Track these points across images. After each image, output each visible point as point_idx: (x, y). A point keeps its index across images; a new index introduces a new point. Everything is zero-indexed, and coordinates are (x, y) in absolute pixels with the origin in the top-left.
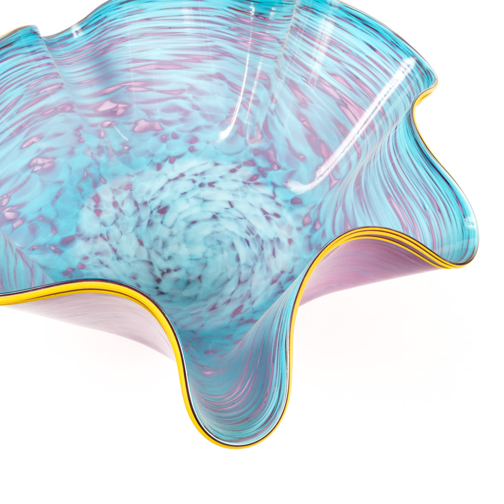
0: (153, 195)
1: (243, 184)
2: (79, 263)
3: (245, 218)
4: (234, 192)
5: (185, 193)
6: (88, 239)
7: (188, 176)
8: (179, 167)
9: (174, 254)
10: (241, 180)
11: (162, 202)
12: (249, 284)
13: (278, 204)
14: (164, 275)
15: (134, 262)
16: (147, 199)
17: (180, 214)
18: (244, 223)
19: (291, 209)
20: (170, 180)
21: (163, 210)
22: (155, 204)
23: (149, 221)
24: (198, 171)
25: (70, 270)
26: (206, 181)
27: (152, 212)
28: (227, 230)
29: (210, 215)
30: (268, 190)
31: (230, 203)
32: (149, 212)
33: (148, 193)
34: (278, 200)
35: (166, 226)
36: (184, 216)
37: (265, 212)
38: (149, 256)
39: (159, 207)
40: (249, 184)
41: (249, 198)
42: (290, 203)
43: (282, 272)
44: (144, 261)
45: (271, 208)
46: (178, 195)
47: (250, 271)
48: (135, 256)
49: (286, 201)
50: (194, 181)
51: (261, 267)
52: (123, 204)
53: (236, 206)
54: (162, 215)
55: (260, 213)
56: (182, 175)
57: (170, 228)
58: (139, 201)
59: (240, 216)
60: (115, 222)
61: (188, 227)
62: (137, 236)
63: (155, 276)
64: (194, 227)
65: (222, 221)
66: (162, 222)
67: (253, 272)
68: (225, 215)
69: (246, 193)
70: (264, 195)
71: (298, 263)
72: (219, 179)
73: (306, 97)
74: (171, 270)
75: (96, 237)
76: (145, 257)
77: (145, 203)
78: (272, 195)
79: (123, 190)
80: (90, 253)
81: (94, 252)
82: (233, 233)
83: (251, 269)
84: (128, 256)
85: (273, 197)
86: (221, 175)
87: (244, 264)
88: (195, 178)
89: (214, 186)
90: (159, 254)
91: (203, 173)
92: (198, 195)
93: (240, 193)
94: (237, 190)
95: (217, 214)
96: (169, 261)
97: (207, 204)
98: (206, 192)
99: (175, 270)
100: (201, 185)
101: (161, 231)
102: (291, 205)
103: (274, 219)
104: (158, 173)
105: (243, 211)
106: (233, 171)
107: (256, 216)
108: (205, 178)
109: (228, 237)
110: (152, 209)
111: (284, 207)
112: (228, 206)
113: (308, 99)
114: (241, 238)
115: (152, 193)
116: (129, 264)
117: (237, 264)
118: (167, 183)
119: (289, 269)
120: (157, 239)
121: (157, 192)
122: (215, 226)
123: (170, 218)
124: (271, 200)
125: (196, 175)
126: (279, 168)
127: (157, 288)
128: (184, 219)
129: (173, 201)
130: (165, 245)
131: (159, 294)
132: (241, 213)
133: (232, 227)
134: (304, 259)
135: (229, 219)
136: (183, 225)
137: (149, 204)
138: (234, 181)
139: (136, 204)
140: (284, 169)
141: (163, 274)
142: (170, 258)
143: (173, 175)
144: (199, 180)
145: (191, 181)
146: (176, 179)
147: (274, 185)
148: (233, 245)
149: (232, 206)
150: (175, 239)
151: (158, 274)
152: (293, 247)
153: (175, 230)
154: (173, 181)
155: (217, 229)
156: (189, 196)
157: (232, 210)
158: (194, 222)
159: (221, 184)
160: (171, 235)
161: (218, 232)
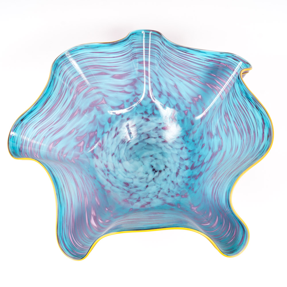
0: (123, 190)
1: (103, 151)
2: (177, 196)
3: (118, 146)
4: (107, 154)
5: (115, 177)
6: (163, 200)
7: (107, 177)
8: (105, 183)
9: (144, 173)
10: (101, 152)
11: (123, 186)
12: (149, 132)
13: (111, 130)
14: (156, 170)
15: (158, 184)
16: (126, 192)
17: (124, 177)
18: (120, 146)
19: (113, 123)
20: (112, 185)
21: (127, 184)
22: (125, 188)
23: (135, 188)
24: (102, 173)
25: (183, 197)
26: (106, 169)
27: (130, 188)
28: (124, 154)
29: (120, 164)
30: (106, 135)
31: (112, 155)
32: (131, 189)
33: (123, 192)
34: (109, 130)
35: (133, 181)
36: (125, 175)
37: (115, 136)
38: (151, 181)
39: (126, 186)
40: (103, 147)
41: (109, 146)
42: (110, 124)
43: (143, 118)
44: (154, 182)
45: (113, 133)
46: (117, 180)
47: (142, 135)
48: (155, 185)
49: (110, 125)
50: (108, 174)
51: (140, 130)
52: (136, 199)
53: (113, 152)
54: (129, 184)
55: (116, 138)
56: (107, 180)
57: (133, 179)
58: (129, 194)
59: (117, 148)
60: (146, 197)
61: (128, 172)
62: (146, 189)
63: (159, 174)
64: (128, 169)
65: (121, 157)
66: (132, 183)
67: (143, 133)
68: (118, 157)
69: (107, 148)
70: (108, 138)
71: (138, 112)
72: (103, 163)
73: (77, 109)
74: (153, 169)
75: (160, 199)
76: (153, 182)
77: (128, 192)
78: (107, 133)
79: (129, 202)
80: (169, 196)
81: (167, 196)
82: (125, 150)
83: (141, 135)
84: (157, 187)
85: (108, 132)
86: (101, 163)
87: (139, 140)
88: (106, 174)
89: (107, 165)
90: (147, 179)
91: (103, 171)
92: (113, 171)
93: (107, 151)
94: (106, 153)
95: (118, 160)
96: (148, 173)
97: (115, 166)
98: (111, 168)
99: (153, 167)
100: (108, 171)
101: (136, 182)
102: (112, 123)
103: (118, 130)
104: (111, 191)
105: (115, 147)
106: (97, 157)
107: (117, 140)
108: (105, 170)
109: (127, 152)
110: (129, 188)
111: (112, 126)
112: (114, 156)
113: (78, 109)
114: (127, 145)
115: (121, 191)
116: (160, 185)
117: (140, 143)
118: (114, 186)
119: (141, 115)
120: (141, 182)
121: (120, 189)
122: (124, 160)
123: (129, 181)
124: (110, 133)
125: (105, 174)
126: (97, 131)
127: (164, 170)
128: (126, 175)
129: (121, 181)
130: (141, 178)
131: (167, 167)
132: (116, 148)
133: (123, 151)
134: (136, 110)
135: (119, 154)
136: (128, 174)
137: (128, 190)
138: (102, 155)
139: (131, 195)
140: (97, 128)
141: (156, 172)
142: (147, 173)
143: (109, 185)
144: (107, 172)
145: (109, 176)
146: (110, 182)
147: (103, 133)
148: (131, 149)
149: (114, 154)
150: (136, 175)
151: (157, 174)
152: (131, 117)
153: (133, 177)
154: (112, 184)
155: (125, 158)
156: (115, 175)
157: (115, 154)
158: (125, 170)
159: (105, 162)
160: (136, 177)
161: (126, 158)
